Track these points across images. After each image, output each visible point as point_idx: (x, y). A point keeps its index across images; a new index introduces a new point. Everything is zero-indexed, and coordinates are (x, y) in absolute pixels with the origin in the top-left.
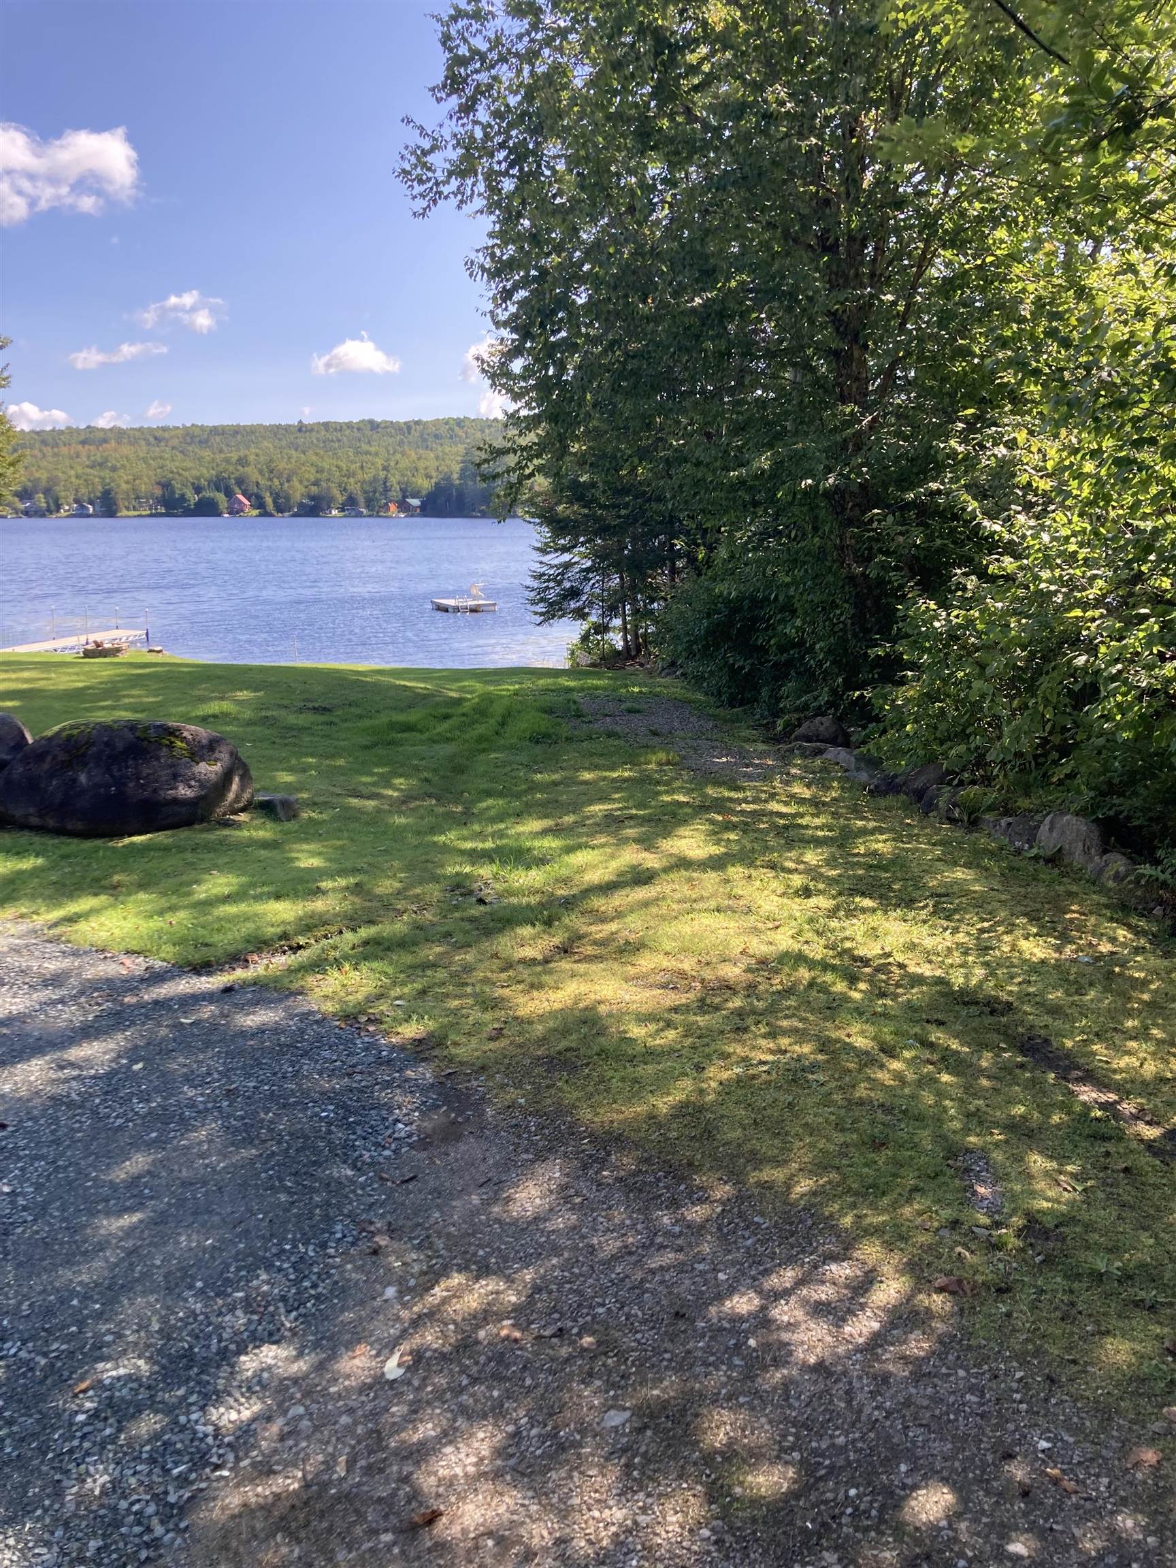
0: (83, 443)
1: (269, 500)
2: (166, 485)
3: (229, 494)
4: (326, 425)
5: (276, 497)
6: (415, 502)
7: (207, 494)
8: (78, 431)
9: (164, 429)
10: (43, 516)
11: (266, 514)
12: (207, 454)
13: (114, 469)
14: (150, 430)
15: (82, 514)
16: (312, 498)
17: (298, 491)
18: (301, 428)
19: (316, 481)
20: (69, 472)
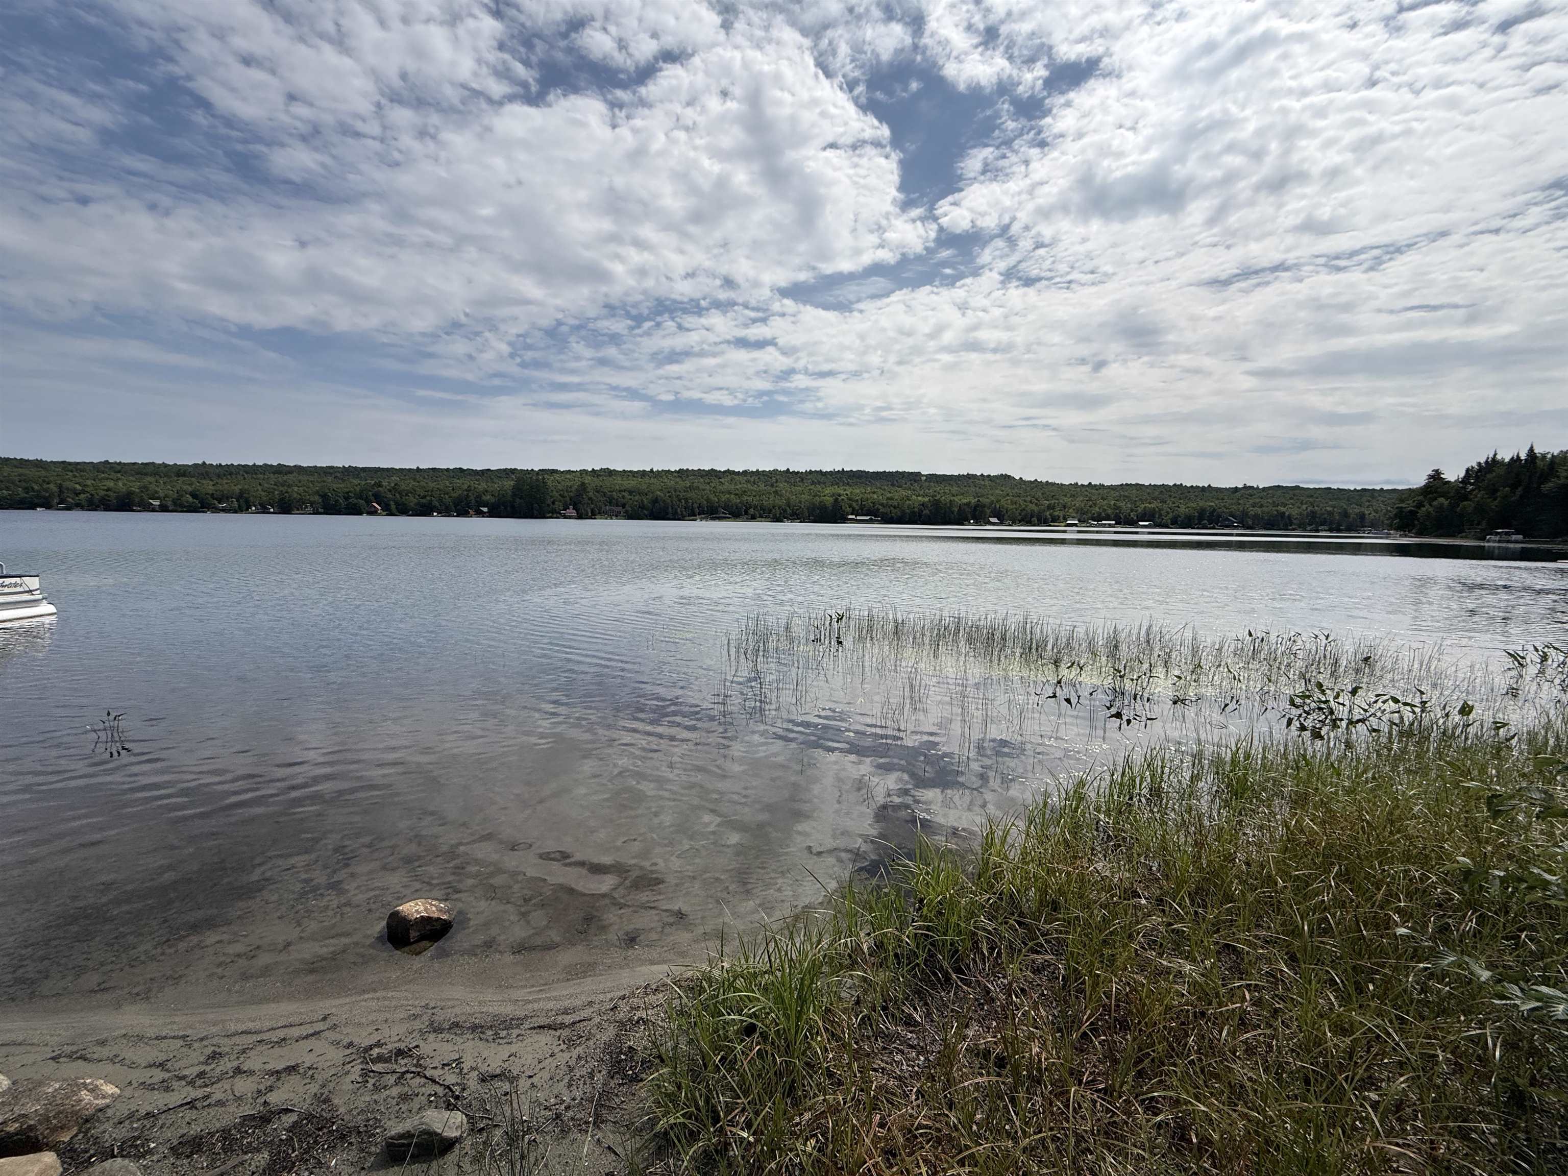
0: (274, 473)
1: (393, 507)
2: (324, 496)
3: (369, 502)
4: (434, 469)
5: (396, 503)
6: (485, 509)
7: (353, 500)
8: (271, 466)
9: (332, 467)
10: (236, 512)
11: (391, 514)
12: (356, 482)
13: (289, 486)
14: (322, 468)
15: (265, 511)
16: (423, 506)
17: (412, 501)
18: (418, 470)
19: (424, 497)
20: (260, 488)
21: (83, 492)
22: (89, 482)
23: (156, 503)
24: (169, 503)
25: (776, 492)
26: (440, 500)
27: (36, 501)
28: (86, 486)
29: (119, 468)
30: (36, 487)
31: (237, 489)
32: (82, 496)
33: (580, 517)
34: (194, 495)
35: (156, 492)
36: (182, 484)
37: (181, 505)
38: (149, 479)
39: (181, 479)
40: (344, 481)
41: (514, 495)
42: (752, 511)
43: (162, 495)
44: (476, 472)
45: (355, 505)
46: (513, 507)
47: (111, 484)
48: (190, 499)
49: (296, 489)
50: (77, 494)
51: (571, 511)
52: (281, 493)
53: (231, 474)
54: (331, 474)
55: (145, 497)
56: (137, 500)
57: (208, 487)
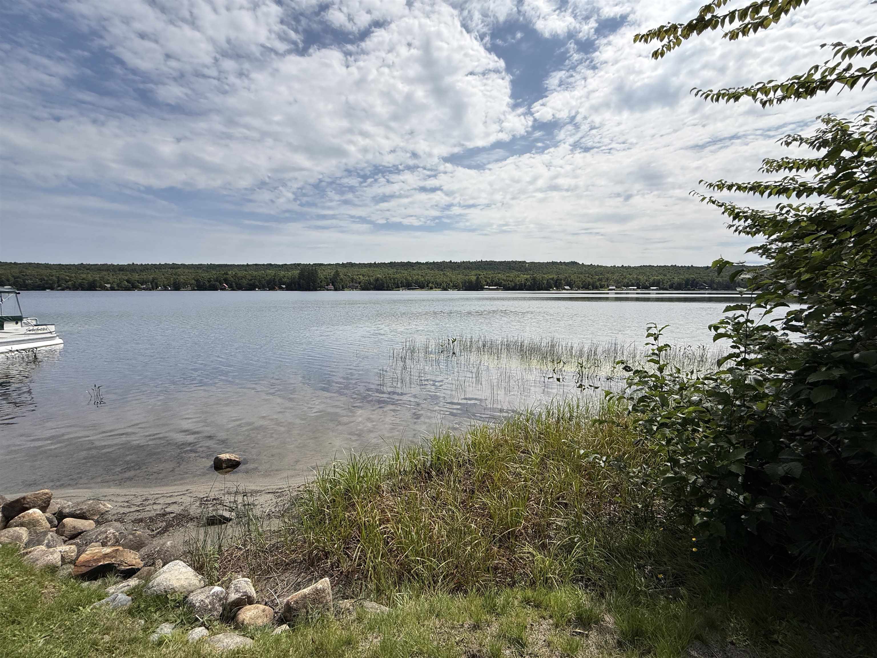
0: (170, 268)
1: (234, 285)
2: (197, 281)
3: (221, 284)
4: (256, 265)
5: (237, 284)
6: (284, 286)
7: (213, 283)
8: (169, 264)
9: (201, 265)
10: (150, 290)
11: (233, 290)
12: (214, 272)
13: (179, 275)
14: (195, 265)
15: (166, 289)
16: (250, 285)
17: (245, 282)
18: (248, 265)
19: (251, 280)
20: (163, 277)
21: (70, 280)
22: (73, 275)
23: (108, 286)
24: (115, 286)
25: (444, 274)
26: (260, 281)
27: (46, 286)
28: (71, 277)
29: (88, 267)
30: (46, 279)
31: (151, 278)
32: (70, 283)
33: (336, 290)
34: (128, 281)
35: (108, 280)
36: (122, 276)
37: (121, 287)
38: (104, 273)
39: (121, 272)
40: (207, 272)
41: (299, 278)
42: (430, 285)
43: (111, 281)
44: (279, 266)
45: (214, 285)
46: (299, 284)
47: (84, 276)
48: (126, 283)
49: (182, 277)
50: (67, 282)
51: (331, 287)
52: (174, 279)
53: (147, 269)
54: (201, 268)
55: (103, 283)
56: (98, 285)
57: (136, 277)
